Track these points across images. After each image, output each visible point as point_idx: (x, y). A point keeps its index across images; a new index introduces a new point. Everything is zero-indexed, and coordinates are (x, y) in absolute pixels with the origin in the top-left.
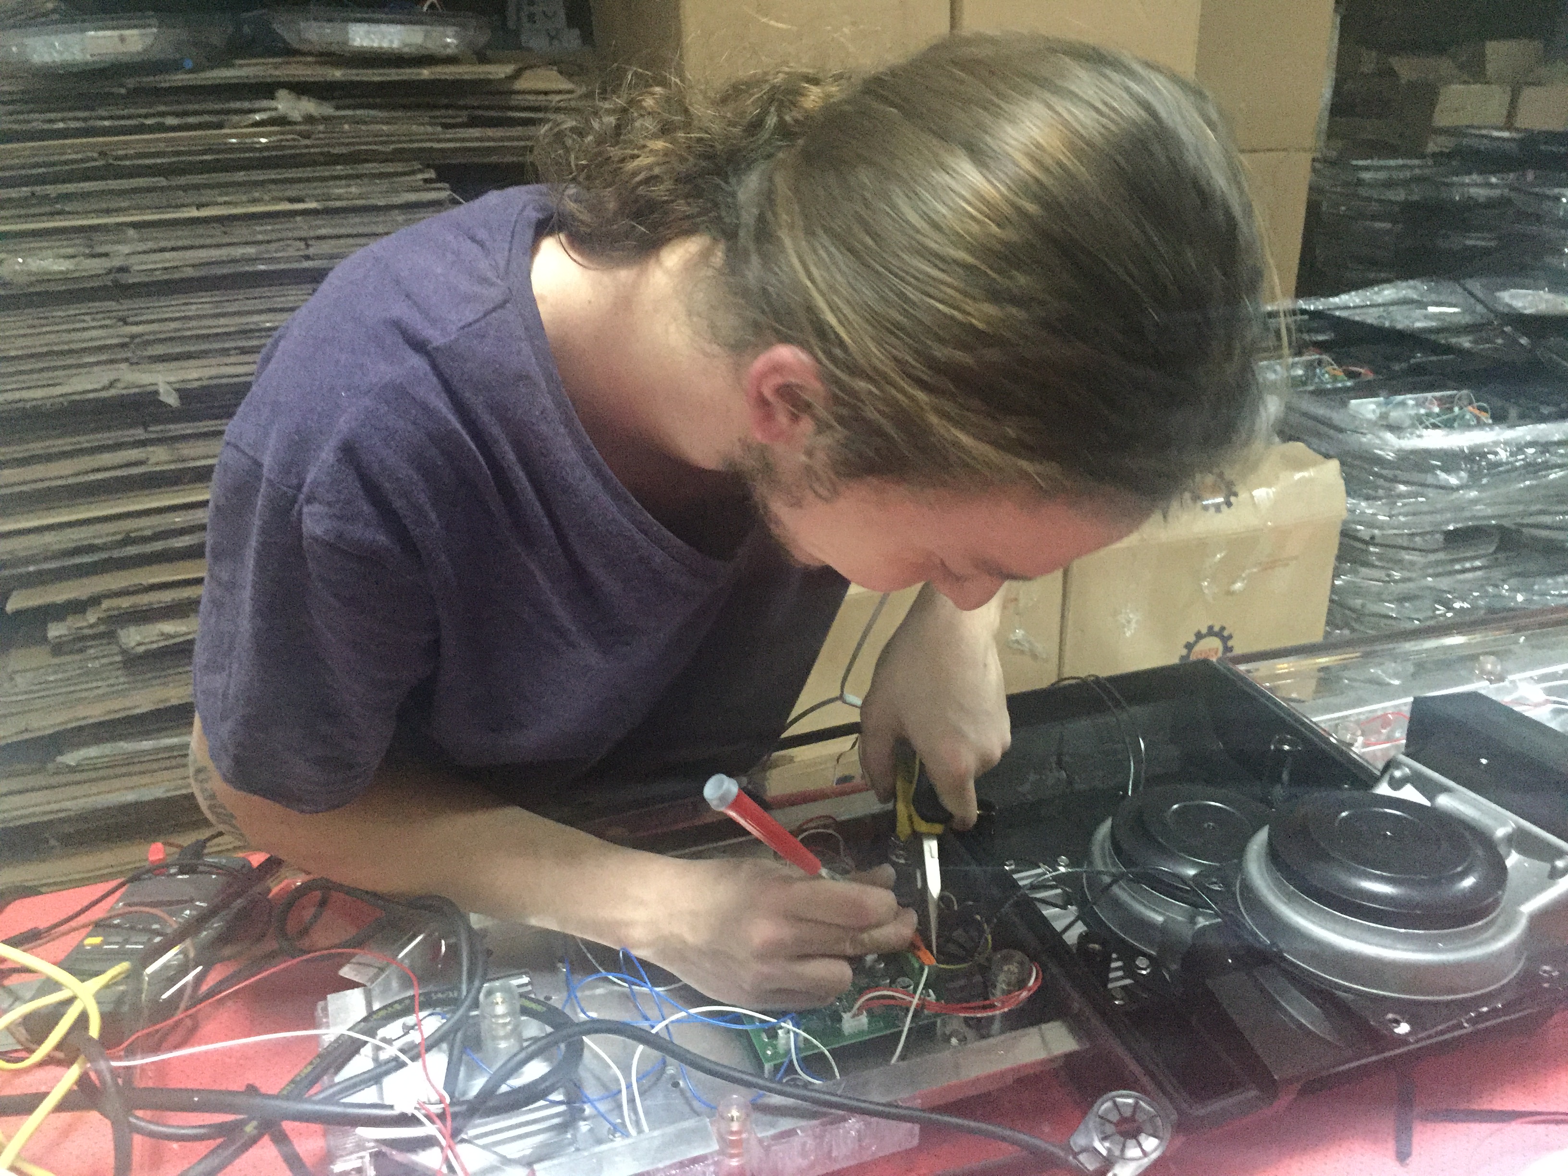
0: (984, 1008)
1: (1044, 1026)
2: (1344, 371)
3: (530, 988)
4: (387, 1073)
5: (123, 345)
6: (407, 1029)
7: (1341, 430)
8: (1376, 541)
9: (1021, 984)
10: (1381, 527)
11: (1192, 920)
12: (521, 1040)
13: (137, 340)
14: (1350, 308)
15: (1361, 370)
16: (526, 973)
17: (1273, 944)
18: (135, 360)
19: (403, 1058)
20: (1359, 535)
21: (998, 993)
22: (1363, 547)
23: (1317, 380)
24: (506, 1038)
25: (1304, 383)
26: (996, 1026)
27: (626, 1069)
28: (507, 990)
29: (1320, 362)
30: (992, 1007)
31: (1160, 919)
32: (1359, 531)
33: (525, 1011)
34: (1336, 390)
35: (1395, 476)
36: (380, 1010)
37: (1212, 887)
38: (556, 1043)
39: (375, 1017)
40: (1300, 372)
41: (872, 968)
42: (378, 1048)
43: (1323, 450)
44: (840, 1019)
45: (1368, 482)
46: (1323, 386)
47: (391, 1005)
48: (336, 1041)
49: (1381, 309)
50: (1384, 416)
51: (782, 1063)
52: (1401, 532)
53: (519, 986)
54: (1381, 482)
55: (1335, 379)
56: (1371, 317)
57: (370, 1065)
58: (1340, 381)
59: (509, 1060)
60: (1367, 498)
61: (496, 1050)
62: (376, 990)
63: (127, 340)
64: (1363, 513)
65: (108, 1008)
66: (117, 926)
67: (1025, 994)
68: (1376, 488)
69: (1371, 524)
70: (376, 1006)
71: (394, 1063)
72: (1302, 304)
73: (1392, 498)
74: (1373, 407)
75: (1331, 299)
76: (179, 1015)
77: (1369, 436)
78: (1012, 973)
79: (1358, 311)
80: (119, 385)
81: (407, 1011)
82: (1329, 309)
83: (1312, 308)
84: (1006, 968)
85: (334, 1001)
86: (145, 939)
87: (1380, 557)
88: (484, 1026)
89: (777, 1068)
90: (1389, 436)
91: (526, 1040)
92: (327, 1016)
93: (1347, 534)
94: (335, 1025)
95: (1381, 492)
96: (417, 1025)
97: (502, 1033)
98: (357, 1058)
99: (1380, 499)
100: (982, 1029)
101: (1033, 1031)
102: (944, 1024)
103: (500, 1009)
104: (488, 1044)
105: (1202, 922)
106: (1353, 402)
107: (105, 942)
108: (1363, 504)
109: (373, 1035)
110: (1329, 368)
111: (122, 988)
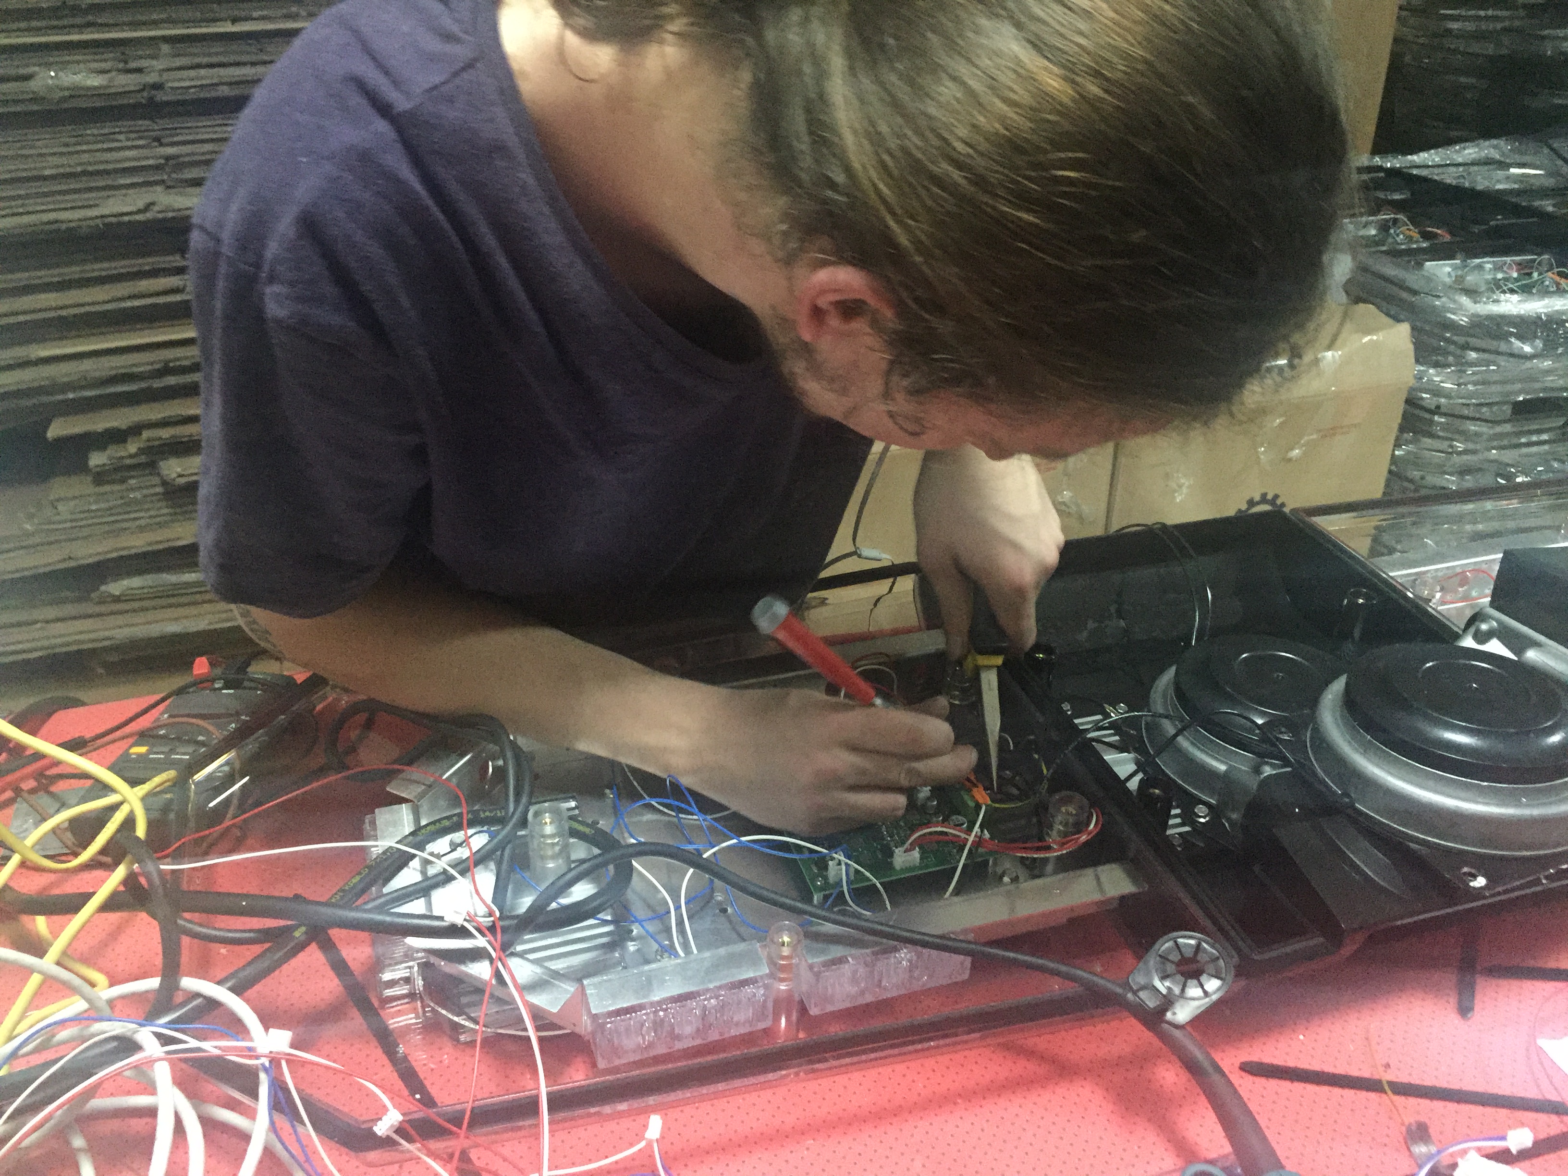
0: (1039, 849)
1: (1100, 869)
2: (1419, 233)
3: (577, 812)
4: (436, 886)
5: (157, 168)
6: (454, 846)
7: (1415, 293)
8: (1443, 410)
9: (1080, 826)
10: (1448, 395)
11: (1257, 770)
12: (569, 861)
13: (171, 162)
14: (1429, 166)
15: (1439, 231)
16: (573, 798)
17: (1346, 794)
18: (169, 183)
19: (452, 871)
20: (1424, 403)
21: (1054, 833)
22: (1427, 416)
23: (1390, 240)
24: (554, 857)
25: (1377, 244)
26: (1050, 868)
27: (674, 893)
28: (556, 813)
29: (1395, 221)
30: (1048, 848)
31: (1223, 768)
32: (1422, 398)
33: (573, 833)
34: (1409, 252)
35: (1467, 343)
36: (427, 825)
37: (1281, 736)
38: (605, 864)
39: (423, 831)
40: (1373, 232)
41: (924, 806)
42: (426, 863)
43: (1392, 313)
44: (891, 854)
45: (1439, 348)
46: (1398, 247)
47: (439, 821)
48: (384, 853)
49: (1461, 169)
50: (1460, 279)
51: (831, 894)
52: (1468, 402)
53: (569, 809)
54: (1452, 348)
55: (1410, 239)
56: (1450, 177)
57: (418, 878)
58: (1417, 242)
59: (559, 878)
60: (1436, 365)
61: (544, 869)
62: (425, 805)
63: (162, 161)
64: (1430, 381)
65: (156, 815)
66: (162, 737)
67: (1084, 838)
68: (1447, 353)
69: (1437, 392)
70: (423, 822)
71: (442, 877)
72: (1377, 161)
73: (1462, 364)
74: (1448, 269)
75: (1409, 157)
76: (227, 823)
77: (1444, 299)
78: (1071, 814)
79: (1436, 171)
80: (156, 208)
81: (457, 827)
82: (1406, 167)
83: (1389, 165)
84: (1063, 809)
85: (383, 815)
86: (190, 749)
87: (1445, 427)
88: (534, 844)
89: (826, 897)
90: (1464, 300)
91: (574, 862)
92: (375, 829)
93: (1412, 402)
94: (384, 838)
95: (1451, 359)
96: (466, 842)
97: (550, 853)
98: (405, 871)
99: (1449, 366)
100: (1035, 869)
101: (1090, 872)
102: (995, 864)
103: (549, 829)
104: (537, 863)
105: (1268, 771)
106: (1428, 263)
107: (149, 752)
108: (1431, 371)
109: (422, 850)
110: (1404, 228)
111: (168, 796)
